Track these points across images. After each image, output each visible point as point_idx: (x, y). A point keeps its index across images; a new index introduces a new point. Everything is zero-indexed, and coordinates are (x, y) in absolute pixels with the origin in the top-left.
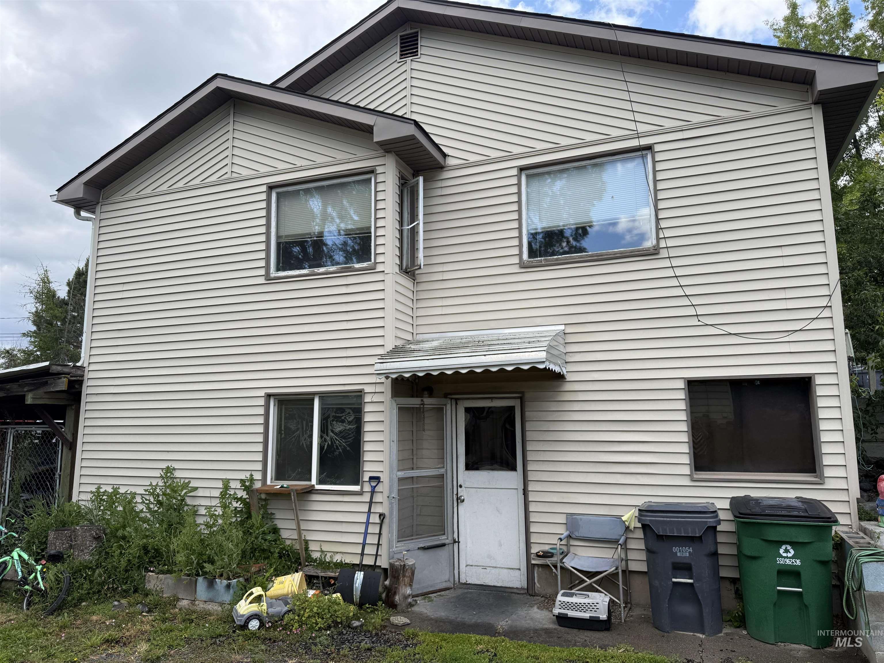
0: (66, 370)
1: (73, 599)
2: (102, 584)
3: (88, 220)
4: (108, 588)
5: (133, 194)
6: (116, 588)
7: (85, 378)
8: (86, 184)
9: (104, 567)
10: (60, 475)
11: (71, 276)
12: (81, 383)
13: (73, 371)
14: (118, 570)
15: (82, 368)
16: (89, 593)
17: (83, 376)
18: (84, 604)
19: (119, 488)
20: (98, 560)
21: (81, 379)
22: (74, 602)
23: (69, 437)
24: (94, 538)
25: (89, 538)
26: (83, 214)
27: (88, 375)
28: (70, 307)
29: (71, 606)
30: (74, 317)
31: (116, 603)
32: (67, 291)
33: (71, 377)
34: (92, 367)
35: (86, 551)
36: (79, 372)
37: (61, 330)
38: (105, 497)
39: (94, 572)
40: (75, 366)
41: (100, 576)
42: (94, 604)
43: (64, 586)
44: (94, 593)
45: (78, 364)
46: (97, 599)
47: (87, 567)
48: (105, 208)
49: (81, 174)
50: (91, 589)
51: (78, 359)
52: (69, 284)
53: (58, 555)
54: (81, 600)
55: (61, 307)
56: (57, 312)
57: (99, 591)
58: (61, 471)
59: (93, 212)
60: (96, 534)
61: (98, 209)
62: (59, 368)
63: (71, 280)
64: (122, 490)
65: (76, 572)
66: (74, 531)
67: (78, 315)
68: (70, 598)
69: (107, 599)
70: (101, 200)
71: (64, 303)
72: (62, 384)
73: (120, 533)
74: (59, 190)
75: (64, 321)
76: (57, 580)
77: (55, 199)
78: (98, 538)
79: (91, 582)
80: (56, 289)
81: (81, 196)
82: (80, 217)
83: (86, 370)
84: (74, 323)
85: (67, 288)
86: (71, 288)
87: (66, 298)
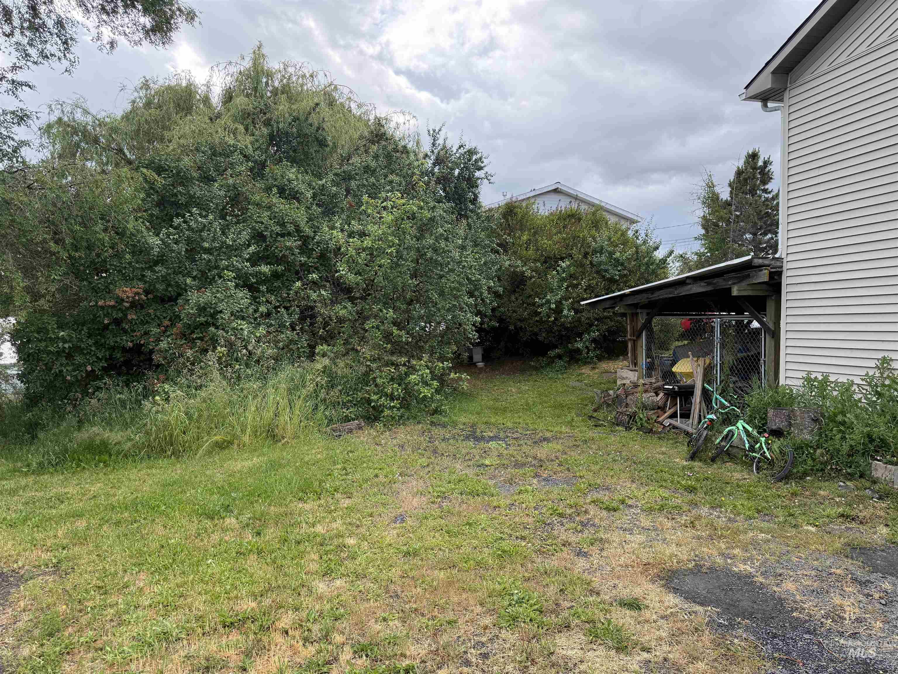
0: (766, 262)
1: (798, 472)
2: (826, 463)
3: (776, 110)
4: (831, 468)
5: (825, 67)
6: (840, 470)
7: (784, 269)
8: (773, 73)
9: (825, 449)
10: (765, 361)
11: (732, 177)
12: (780, 274)
13: (773, 262)
14: (840, 453)
15: (780, 259)
16: (812, 470)
17: (782, 267)
18: (808, 478)
19: (829, 376)
20: (819, 441)
21: (780, 270)
22: (799, 475)
23: (771, 326)
24: (813, 420)
25: (808, 420)
26: (770, 105)
27: (786, 266)
28: (733, 207)
29: (797, 478)
30: (737, 216)
31: (842, 484)
32: (729, 192)
33: (771, 268)
34: (790, 258)
35: (805, 431)
36: (778, 264)
37: (726, 230)
38: (815, 383)
39: (815, 451)
40: (774, 258)
41: (822, 455)
42: (819, 480)
43: (789, 459)
44: (818, 470)
45: (777, 256)
46: (821, 477)
47: (807, 445)
48: (794, 92)
49: (767, 64)
50: (814, 466)
51: (776, 251)
52: (730, 185)
53: (779, 431)
54: (805, 474)
55: (725, 209)
56: (723, 213)
57: (823, 470)
58: (765, 357)
59: (781, 100)
60: (815, 417)
61: (786, 95)
62: (761, 261)
63: (732, 180)
64: (832, 378)
65: (799, 448)
66: (792, 411)
67: (741, 214)
68: (795, 471)
69: (831, 478)
70: (789, 85)
71: (728, 204)
72: (764, 276)
73: (840, 418)
74: (747, 88)
75: (728, 222)
76: (781, 452)
77: (744, 98)
78: (815, 420)
79: (814, 460)
80: (719, 191)
81: (769, 86)
82: (768, 110)
83: (785, 261)
84: (738, 222)
85: (729, 189)
86: (733, 189)
87: (729, 199)
